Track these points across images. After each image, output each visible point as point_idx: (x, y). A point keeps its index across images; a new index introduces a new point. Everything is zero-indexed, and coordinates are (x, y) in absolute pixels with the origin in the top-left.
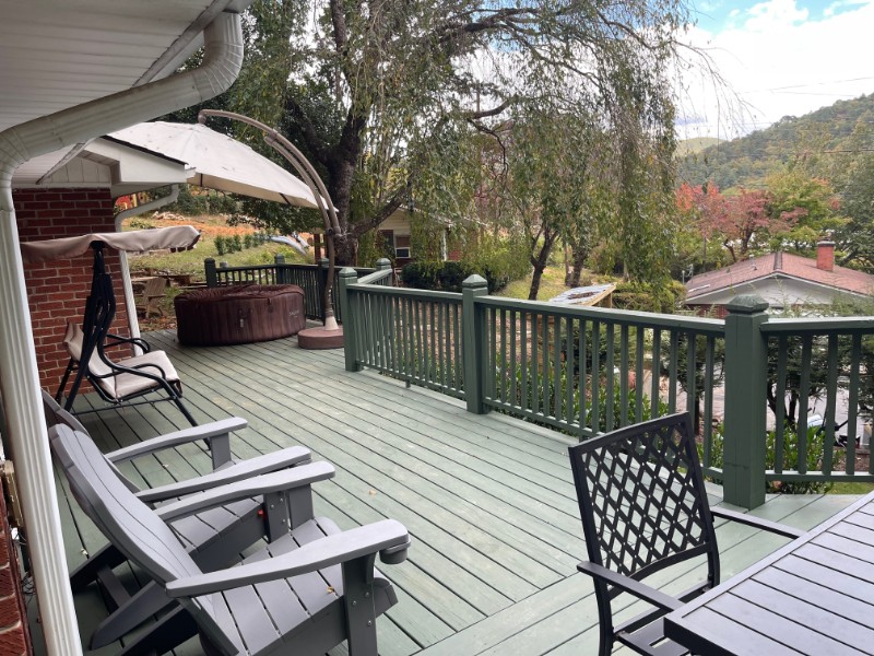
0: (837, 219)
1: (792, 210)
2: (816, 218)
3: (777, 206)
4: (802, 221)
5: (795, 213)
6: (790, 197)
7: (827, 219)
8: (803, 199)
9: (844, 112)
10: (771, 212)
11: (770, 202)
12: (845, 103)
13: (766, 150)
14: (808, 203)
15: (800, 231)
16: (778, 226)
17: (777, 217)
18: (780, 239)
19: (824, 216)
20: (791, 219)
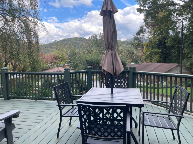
0: (67, 60)
1: (60, 58)
2: (64, 60)
3: (57, 58)
4: (62, 61)
5: (60, 59)
6: (59, 56)
7: (66, 60)
8: (61, 56)
9: (66, 41)
10: (56, 59)
11: (55, 57)
12: (66, 39)
13: (53, 47)
14: (62, 57)
15: (61, 62)
16: (57, 61)
17: (57, 60)
18: (58, 64)
19: (65, 60)
20: (59, 60)
